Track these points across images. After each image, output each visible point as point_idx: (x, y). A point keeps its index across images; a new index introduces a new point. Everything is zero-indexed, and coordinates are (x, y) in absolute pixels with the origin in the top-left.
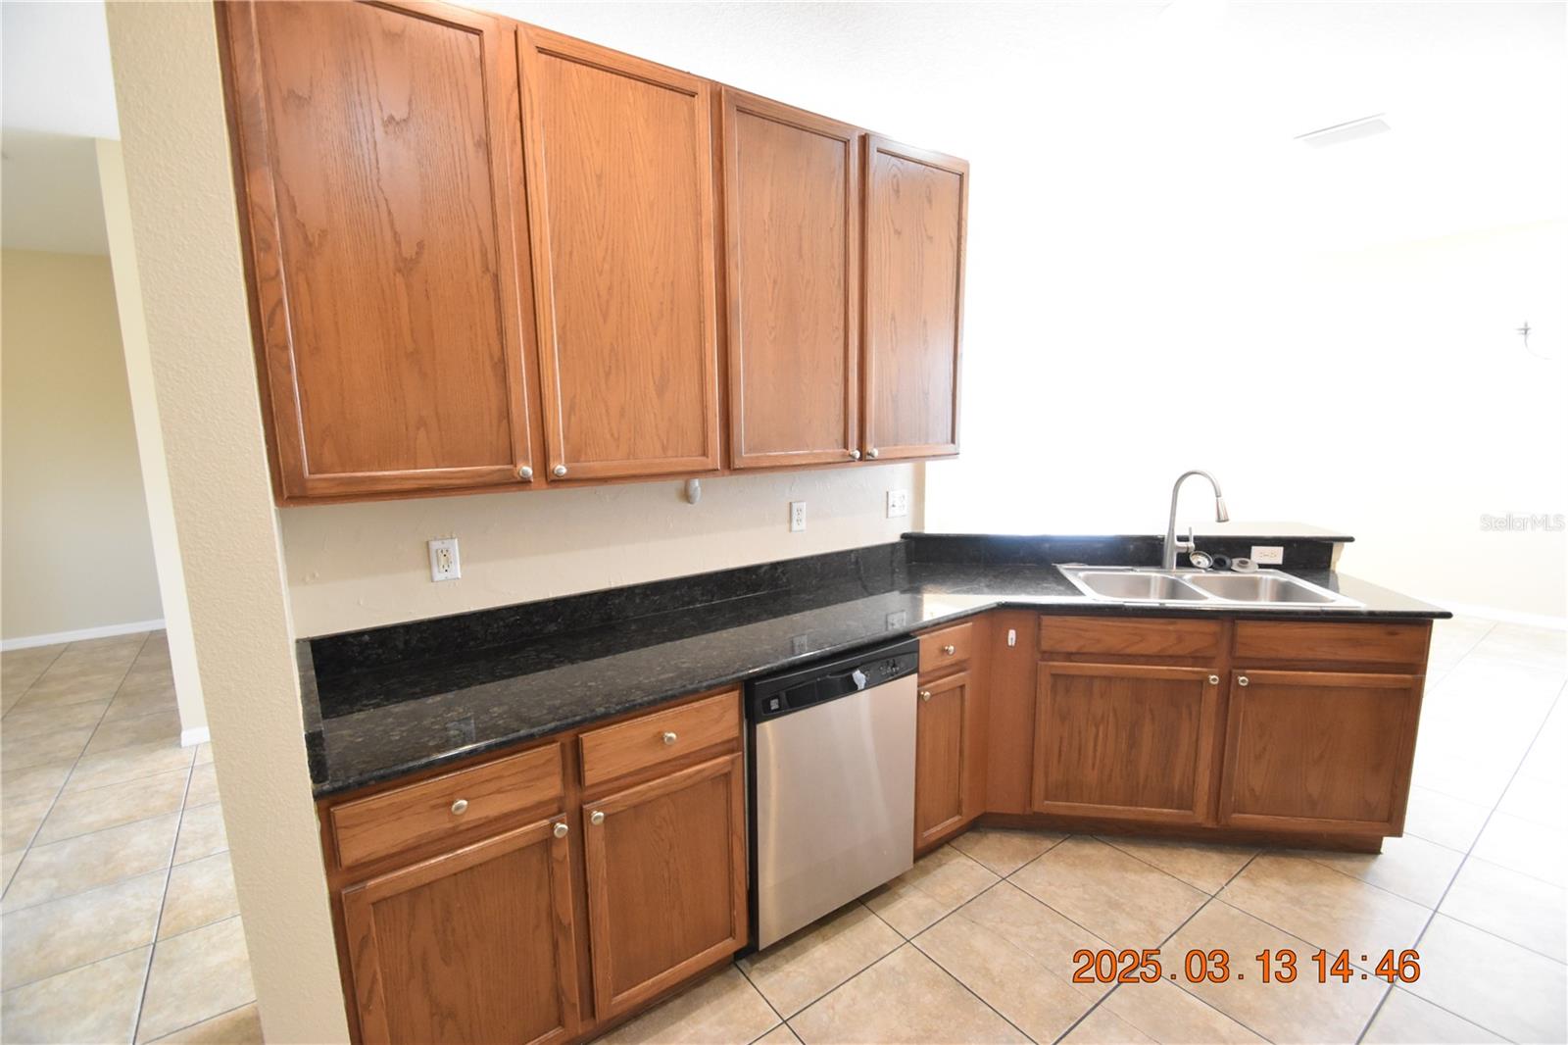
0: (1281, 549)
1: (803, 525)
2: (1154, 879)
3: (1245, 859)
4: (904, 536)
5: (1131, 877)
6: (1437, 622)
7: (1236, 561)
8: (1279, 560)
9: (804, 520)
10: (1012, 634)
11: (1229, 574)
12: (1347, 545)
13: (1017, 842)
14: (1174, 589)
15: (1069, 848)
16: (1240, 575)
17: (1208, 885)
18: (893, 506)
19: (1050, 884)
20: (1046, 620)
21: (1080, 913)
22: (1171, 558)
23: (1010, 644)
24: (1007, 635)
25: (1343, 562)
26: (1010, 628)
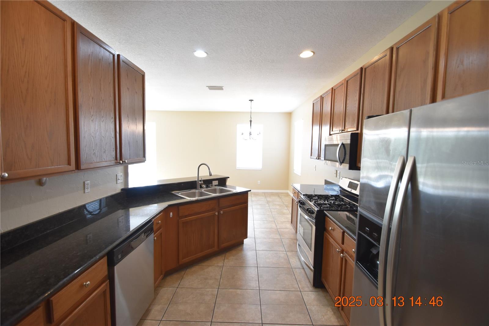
0: (217, 181)
1: (89, 190)
2: (210, 269)
3: (224, 255)
4: (122, 190)
5: (206, 270)
6: (249, 192)
7: (210, 185)
8: (217, 184)
9: (89, 188)
10: (171, 214)
11: (210, 188)
12: (228, 179)
13: (175, 276)
14: (201, 194)
15: (189, 271)
16: (212, 188)
17: (221, 264)
18: (119, 179)
19: (190, 282)
20: (180, 208)
21: (200, 285)
22: (198, 186)
23: (171, 217)
24: (170, 214)
25: (228, 183)
26: (171, 212)
